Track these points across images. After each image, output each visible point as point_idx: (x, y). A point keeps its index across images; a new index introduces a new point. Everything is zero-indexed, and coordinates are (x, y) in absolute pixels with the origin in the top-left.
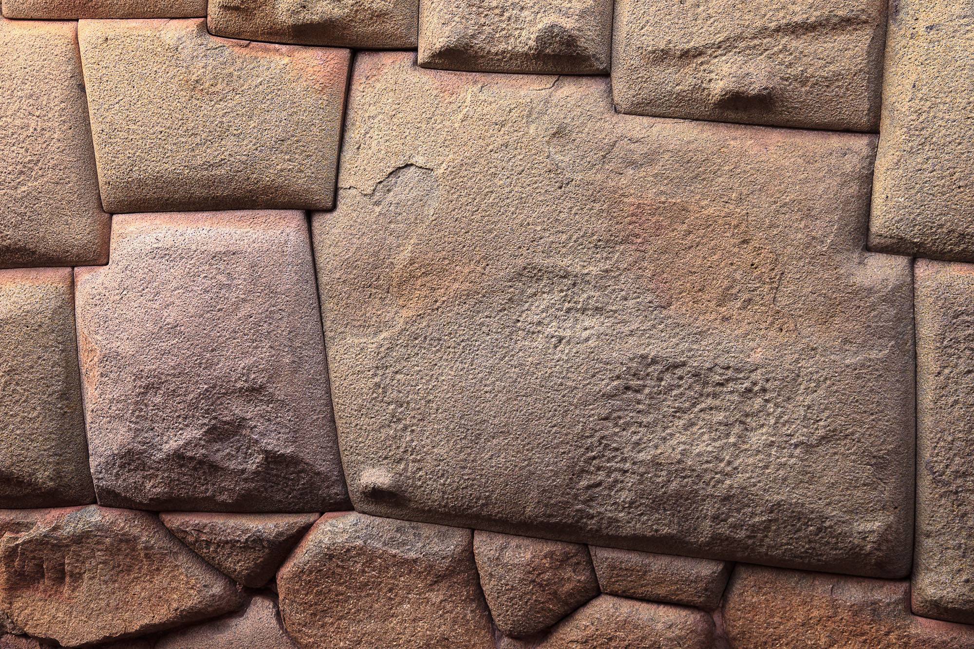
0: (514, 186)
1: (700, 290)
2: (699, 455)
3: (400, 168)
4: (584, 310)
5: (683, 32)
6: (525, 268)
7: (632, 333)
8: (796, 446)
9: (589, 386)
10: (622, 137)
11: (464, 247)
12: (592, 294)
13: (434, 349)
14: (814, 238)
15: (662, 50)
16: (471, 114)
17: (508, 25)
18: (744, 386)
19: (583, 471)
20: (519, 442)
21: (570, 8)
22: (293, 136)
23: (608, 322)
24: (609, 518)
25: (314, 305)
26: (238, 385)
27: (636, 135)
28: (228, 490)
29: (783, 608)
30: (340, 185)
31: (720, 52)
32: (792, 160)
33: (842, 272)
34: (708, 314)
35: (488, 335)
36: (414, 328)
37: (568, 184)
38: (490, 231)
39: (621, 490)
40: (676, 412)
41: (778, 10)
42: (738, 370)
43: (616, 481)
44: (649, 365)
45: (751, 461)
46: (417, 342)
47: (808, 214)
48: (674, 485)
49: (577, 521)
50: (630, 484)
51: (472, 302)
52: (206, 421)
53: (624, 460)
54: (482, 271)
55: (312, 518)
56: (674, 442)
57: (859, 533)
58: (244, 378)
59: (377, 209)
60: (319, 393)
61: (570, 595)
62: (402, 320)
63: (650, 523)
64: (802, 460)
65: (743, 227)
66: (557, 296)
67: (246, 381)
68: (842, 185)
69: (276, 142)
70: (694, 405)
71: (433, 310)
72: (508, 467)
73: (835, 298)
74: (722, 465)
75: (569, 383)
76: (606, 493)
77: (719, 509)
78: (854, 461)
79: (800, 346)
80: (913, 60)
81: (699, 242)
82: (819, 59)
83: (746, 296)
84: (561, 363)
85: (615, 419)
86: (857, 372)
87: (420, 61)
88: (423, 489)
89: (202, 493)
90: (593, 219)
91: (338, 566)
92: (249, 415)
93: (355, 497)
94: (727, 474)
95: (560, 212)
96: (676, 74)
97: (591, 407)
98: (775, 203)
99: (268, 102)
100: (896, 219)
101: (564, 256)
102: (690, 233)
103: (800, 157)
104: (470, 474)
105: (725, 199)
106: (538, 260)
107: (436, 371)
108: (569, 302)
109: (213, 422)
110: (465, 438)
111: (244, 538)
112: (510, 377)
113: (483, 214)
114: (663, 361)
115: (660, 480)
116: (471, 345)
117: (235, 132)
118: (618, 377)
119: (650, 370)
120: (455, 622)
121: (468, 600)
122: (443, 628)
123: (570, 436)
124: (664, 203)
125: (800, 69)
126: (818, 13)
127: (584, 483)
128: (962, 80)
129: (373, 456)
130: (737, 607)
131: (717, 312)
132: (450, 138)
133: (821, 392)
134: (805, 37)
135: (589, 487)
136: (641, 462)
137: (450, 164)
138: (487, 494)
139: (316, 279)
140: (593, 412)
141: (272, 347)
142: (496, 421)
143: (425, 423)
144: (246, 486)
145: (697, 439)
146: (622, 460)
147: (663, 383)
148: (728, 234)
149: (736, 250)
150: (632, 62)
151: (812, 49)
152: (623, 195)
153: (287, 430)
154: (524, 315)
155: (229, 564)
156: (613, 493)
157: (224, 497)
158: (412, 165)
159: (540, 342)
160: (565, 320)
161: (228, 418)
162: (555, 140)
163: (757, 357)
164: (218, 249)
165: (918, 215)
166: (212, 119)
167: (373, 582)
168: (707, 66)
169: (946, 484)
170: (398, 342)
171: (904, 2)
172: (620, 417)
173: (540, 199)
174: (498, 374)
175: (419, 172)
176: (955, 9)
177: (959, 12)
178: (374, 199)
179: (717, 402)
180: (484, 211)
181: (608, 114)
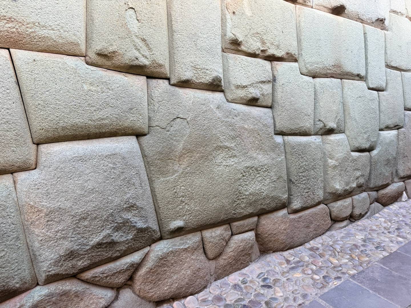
0: (210, 123)
1: (253, 148)
2: (258, 189)
3: (175, 119)
4: (230, 157)
5: (243, 81)
6: (216, 147)
7: (242, 161)
8: (274, 182)
9: (235, 177)
11: (199, 142)
12: (233, 152)
13: (193, 176)
15: (239, 85)
16: (194, 101)
17: (202, 74)
18: (264, 170)
19: (235, 201)
20: (220, 198)
22: (135, 107)
23: (237, 159)
24: (240, 213)
25: (145, 170)
26: (124, 207)
28: (118, 251)
30: (149, 126)
31: (250, 87)
32: (263, 114)
34: (255, 153)
35: (208, 168)
36: (186, 171)
37: (223, 122)
38: (206, 137)
39: (243, 204)
40: (252, 180)
42: (263, 166)
43: (242, 202)
44: (247, 169)
46: (187, 175)
48: (254, 199)
50: (245, 202)
51: (203, 159)
53: (244, 195)
54: (205, 149)
55: (147, 249)
62: (182, 169)
63: (248, 211)
65: (258, 131)
66: (224, 154)
67: (128, 204)
69: (129, 110)
70: (255, 177)
71: (192, 164)
72: (217, 207)
74: (262, 190)
75: (231, 178)
76: (239, 206)
77: (262, 202)
79: (271, 158)
82: (265, 90)
83: (260, 148)
84: (228, 172)
87: (171, 83)
88: (191, 222)
92: (129, 217)
93: (165, 234)
94: (263, 193)
96: (241, 92)
97: (236, 183)
100: (281, 127)
104: (207, 212)
106: (220, 144)
108: (228, 155)
109: (116, 224)
112: (216, 180)
114: (249, 167)
115: (251, 198)
116: (204, 173)
118: (242, 173)
120: (200, 262)
122: (198, 266)
123: (232, 193)
124: (243, 126)
125: (263, 92)
127: (234, 205)
128: (289, 96)
129: (174, 217)
130: (261, 226)
133: (276, 168)
135: (235, 206)
136: (247, 195)
137: (192, 117)
138: (211, 217)
142: (213, 194)
144: (127, 246)
145: (257, 185)
147: (250, 173)
148: (255, 133)
149: (257, 137)
150: (231, 88)
151: (264, 87)
152: (235, 124)
153: (144, 218)
154: (217, 161)
156: (241, 205)
157: (116, 254)
158: (179, 118)
159: (222, 168)
160: (227, 160)
162: (217, 110)
163: (266, 162)
165: (285, 126)
168: (247, 90)
169: (294, 183)
170: (181, 176)
171: (277, 78)
172: (242, 184)
173: (218, 126)
174: (212, 179)
175: (182, 120)
176: (286, 80)
177: (287, 81)
178: (167, 129)
179: (259, 175)
180: (203, 131)
181: (227, 102)
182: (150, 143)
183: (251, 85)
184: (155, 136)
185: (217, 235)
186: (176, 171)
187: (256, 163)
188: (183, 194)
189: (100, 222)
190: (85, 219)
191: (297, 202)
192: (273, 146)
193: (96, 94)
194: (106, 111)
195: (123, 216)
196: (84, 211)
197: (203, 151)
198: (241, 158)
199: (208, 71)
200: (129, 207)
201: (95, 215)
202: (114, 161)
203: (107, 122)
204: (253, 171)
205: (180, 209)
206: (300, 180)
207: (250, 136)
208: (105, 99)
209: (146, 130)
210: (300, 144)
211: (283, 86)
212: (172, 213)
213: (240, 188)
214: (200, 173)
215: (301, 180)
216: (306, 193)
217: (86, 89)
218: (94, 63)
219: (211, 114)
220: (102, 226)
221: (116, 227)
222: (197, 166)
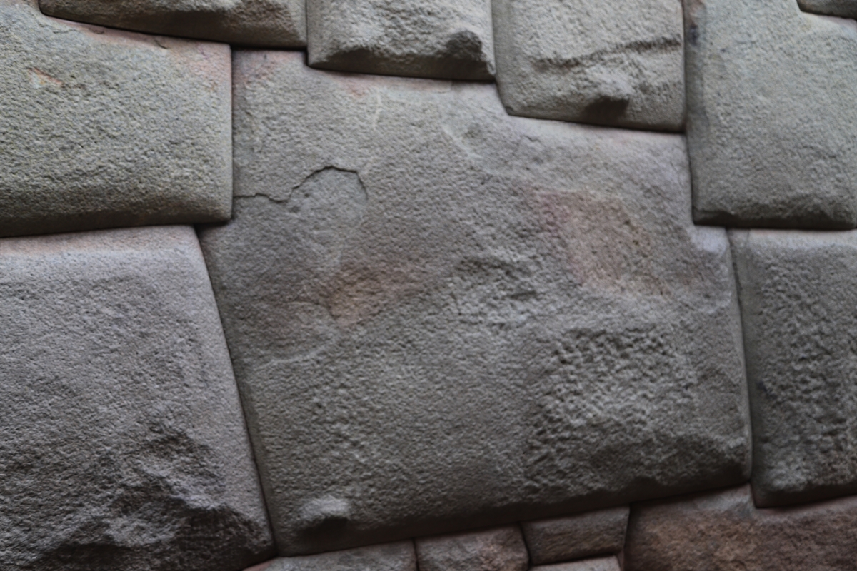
3: (318, 171)
5: (563, 44)
6: (462, 262)
8: (687, 387)
9: (533, 366)
10: (523, 137)
11: (400, 247)
12: (524, 280)
13: (378, 356)
14: (672, 216)
15: (548, 60)
16: (385, 115)
17: (414, 29)
18: (646, 345)
20: (474, 432)
21: (473, 16)
23: (540, 304)
24: (552, 488)
26: (149, 439)
30: (238, 193)
31: (591, 63)
32: (644, 154)
33: (694, 241)
34: (611, 287)
36: (355, 337)
37: (488, 180)
39: (563, 458)
42: (640, 332)
43: (559, 451)
44: (578, 337)
46: (359, 351)
49: (525, 499)
50: (570, 451)
51: (414, 301)
52: (109, 493)
53: (565, 429)
54: (422, 269)
56: (601, 403)
57: (731, 450)
59: (295, 216)
62: (339, 331)
63: (585, 483)
64: (692, 399)
66: (492, 285)
69: (168, 145)
70: (611, 368)
71: (374, 315)
72: (465, 461)
73: (693, 263)
74: (639, 415)
75: (515, 366)
76: (550, 464)
79: (677, 305)
80: (713, 74)
84: (505, 348)
85: (555, 392)
86: (716, 319)
87: (312, 61)
88: (374, 507)
90: (515, 211)
92: (163, 473)
93: (286, 541)
94: (643, 423)
95: (486, 206)
96: (558, 81)
97: (536, 385)
98: (641, 189)
100: (720, 197)
103: (648, 151)
104: (428, 477)
106: (473, 253)
107: (383, 378)
109: (121, 491)
110: (420, 441)
112: (459, 371)
114: (588, 333)
118: (556, 353)
119: (578, 342)
124: (566, 193)
126: (652, 35)
127: (531, 460)
129: (315, 485)
131: (617, 284)
132: (368, 138)
133: (697, 340)
134: (645, 54)
135: (536, 462)
136: (579, 428)
140: (538, 390)
143: (375, 435)
145: (618, 397)
148: (614, 217)
149: (621, 230)
150: (522, 69)
151: (649, 63)
152: (534, 188)
156: (556, 463)
158: (331, 168)
159: (481, 332)
160: (501, 308)
161: (138, 483)
162: (469, 140)
164: (98, 278)
165: (735, 193)
168: (582, 75)
169: (775, 397)
170: (338, 355)
171: (700, 30)
172: (560, 390)
173: (467, 195)
174: (447, 369)
175: (340, 175)
176: (738, 37)
177: (740, 39)
178: (290, 205)
179: (627, 362)
180: (416, 210)
181: (506, 117)
182: (238, 248)
183: (597, 57)
184: (253, 226)
185: (468, 556)
186: (319, 338)
187: (611, 321)
188: (345, 411)
189: (71, 481)
190: (24, 468)
191: (788, 464)
192: (685, 262)
193: (66, 100)
194: (97, 151)
195: (145, 468)
196: (26, 442)
197: (413, 276)
198: (553, 302)
199: (431, 19)
200: (163, 442)
201: (56, 459)
202: (121, 298)
203: (100, 181)
204: (602, 345)
205: (335, 460)
206: (798, 388)
207: (594, 228)
208: (94, 114)
209: (225, 207)
210: (797, 260)
211: (725, 56)
212: (307, 471)
213: (551, 402)
214: (404, 346)
215: (804, 387)
216: (825, 434)
217: (37, 86)
218: (64, 10)
219: (442, 156)
220: (79, 494)
221: (121, 498)
222: (392, 323)
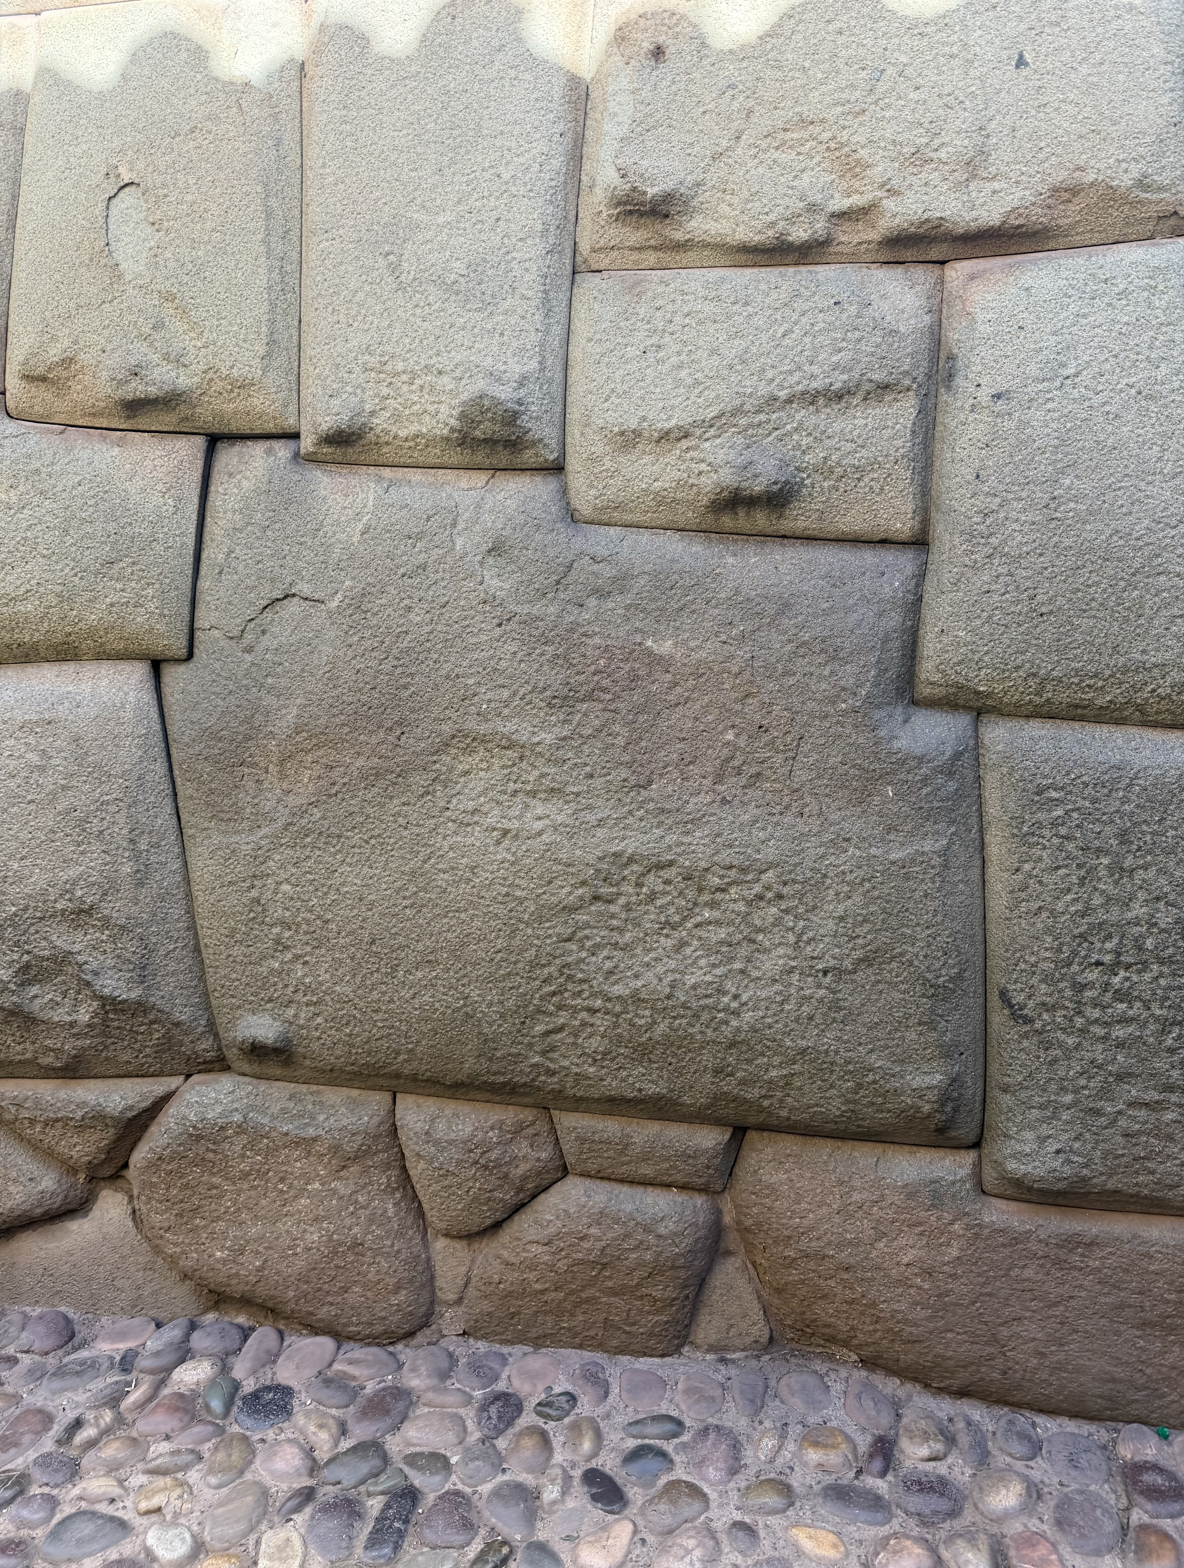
0: (437, 624)
1: (691, 762)
2: (694, 987)
3: (278, 600)
4: (533, 794)
5: (661, 405)
6: (454, 737)
7: (601, 823)
9: (545, 897)
10: (581, 554)
11: (370, 708)
12: (545, 770)
13: (332, 850)
14: (844, 689)
15: (634, 431)
16: (374, 523)
17: (420, 397)
18: (753, 892)
19: (539, 1011)
20: (452, 973)
21: (505, 372)
22: (126, 556)
23: (569, 809)
24: (576, 1074)
25: (167, 792)
26: (59, 906)
27: (601, 551)
28: (53, 1050)
29: (812, 1190)
30: (196, 626)
31: (712, 432)
32: (813, 582)
33: (882, 734)
34: (702, 795)
35: (406, 828)
36: (303, 822)
37: (509, 620)
38: (405, 687)
39: (591, 1036)
40: (662, 929)
41: (790, 372)
42: (743, 870)
43: (584, 1024)
44: (626, 865)
45: (763, 994)
46: (308, 840)
47: (835, 656)
48: (662, 1028)
49: (533, 1080)
50: (602, 1029)
51: (382, 783)
52: (16, 957)
53: (594, 995)
54: (396, 742)
55: (174, 1082)
56: (660, 969)
57: (914, 1090)
58: (67, 896)
59: (248, 657)
60: (177, 911)
61: (525, 1178)
62: (287, 810)
63: (631, 1080)
64: (834, 993)
65: (747, 675)
66: (498, 773)
67: (70, 900)
68: (880, 615)
69: (102, 565)
70: (685, 919)
71: (330, 796)
72: (437, 1009)
73: (874, 770)
74: (726, 999)
76: (571, 1040)
77: (724, 1059)
78: (904, 992)
79: (827, 837)
80: (974, 440)
81: (688, 698)
82: (847, 441)
83: (753, 770)
84: (506, 865)
85: (580, 940)
86: (905, 870)
87: (303, 451)
88: (322, 1041)
89: (18, 1054)
90: (545, 668)
91: (208, 1150)
92: (77, 948)
93: (231, 1054)
94: (733, 1013)
95: (500, 659)
96: (653, 465)
97: (547, 925)
98: (790, 641)
99: (91, 510)
100: (955, 660)
101: (507, 718)
102: (676, 684)
103: (822, 578)
104: (387, 1020)
105: (723, 637)
106: (471, 724)
107: (336, 880)
108: (515, 782)
110: (378, 970)
111: (80, 1114)
112: (437, 886)
113: (396, 663)
114: (643, 860)
115: (643, 1021)
116: (383, 844)
117: (45, 552)
118: (583, 883)
119: (626, 872)
120: (371, 1221)
121: (389, 1190)
122: (356, 1230)
123: (520, 965)
124: (640, 644)
125: (822, 455)
126: (845, 377)
127: (539, 1029)
128: (1043, 467)
129: (252, 998)
130: (750, 1189)
131: (714, 791)
132: (345, 557)
133: (857, 898)
134: (828, 410)
135: (548, 1033)
136: (617, 998)
137: (348, 593)
138: (410, 1046)
139: (169, 756)
140: (550, 932)
141: (104, 852)
142: (420, 947)
143: (323, 951)
144: (79, 1043)
145: (691, 965)
146: (591, 995)
147: (644, 890)
148: (726, 686)
149: (738, 707)
150: (593, 449)
151: (837, 427)
152: (584, 635)
153: (131, 967)
154: (454, 801)
155: (62, 1148)
156: (580, 1040)
157: (47, 1060)
158: (294, 595)
159: (476, 837)
160: (509, 807)
161: (47, 953)
162: (491, 561)
163: (770, 853)
164: (27, 717)
165: (986, 653)
166: (11, 534)
167: (258, 1171)
168: (694, 454)
169: (1028, 1020)
170: (283, 841)
171: (961, 363)
172: (588, 938)
174: (421, 882)
175: (305, 605)
176: (1033, 368)
178: (245, 643)
179: (717, 914)
180: (396, 658)
183: (724, 421)
184: (206, 667)
185: (453, 1136)
186: (267, 817)
188: (287, 914)
191: (1040, 1139)
192: (860, 767)
195: (54, 937)
197: (383, 749)
198: (589, 808)
199: (443, 380)
200: (75, 912)
203: (30, 607)
204: (667, 882)
205: (272, 971)
206: (1081, 1013)
210: (1109, 782)
211: (1002, 406)
212: (244, 979)
213: (574, 953)
214: (367, 842)
215: (1094, 1014)
216: (1132, 1104)
219: (445, 583)
221: (29, 965)
222: (352, 809)
